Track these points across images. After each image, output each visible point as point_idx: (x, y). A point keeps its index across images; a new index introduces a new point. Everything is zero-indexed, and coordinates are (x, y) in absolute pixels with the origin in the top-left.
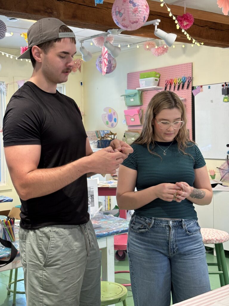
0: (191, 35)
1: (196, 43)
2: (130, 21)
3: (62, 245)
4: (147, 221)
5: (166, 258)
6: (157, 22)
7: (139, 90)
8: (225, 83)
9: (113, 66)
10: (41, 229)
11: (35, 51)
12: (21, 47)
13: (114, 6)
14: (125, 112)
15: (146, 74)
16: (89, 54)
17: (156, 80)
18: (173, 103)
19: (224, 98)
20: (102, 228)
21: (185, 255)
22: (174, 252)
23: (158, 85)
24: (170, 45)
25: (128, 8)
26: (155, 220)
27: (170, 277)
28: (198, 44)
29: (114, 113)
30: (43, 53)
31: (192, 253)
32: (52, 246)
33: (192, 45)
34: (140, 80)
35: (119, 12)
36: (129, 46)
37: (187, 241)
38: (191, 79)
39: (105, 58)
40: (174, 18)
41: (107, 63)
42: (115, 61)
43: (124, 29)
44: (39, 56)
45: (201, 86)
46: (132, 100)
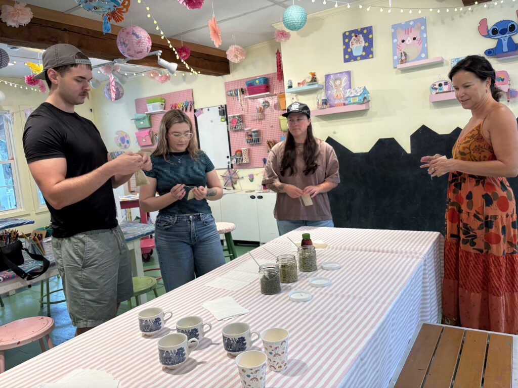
0: (189, 65)
1: (194, 72)
2: (135, 51)
3: (97, 247)
4: (171, 218)
5: (189, 246)
6: (159, 53)
7: (147, 114)
8: (221, 106)
9: (121, 93)
10: (76, 236)
11: (51, 73)
12: (25, 76)
13: (118, 37)
14: (136, 134)
15: (152, 100)
16: (97, 81)
17: (162, 104)
18: (182, 118)
19: (222, 118)
20: (128, 234)
21: (204, 241)
22: (195, 241)
23: (164, 109)
24: (172, 72)
25: (132, 40)
26: (178, 217)
27: (193, 261)
28: (196, 73)
29: (126, 136)
30: (60, 76)
31: (209, 239)
32: (88, 249)
33: (191, 74)
34: (147, 105)
35: (124, 43)
36: (135, 74)
37: (204, 230)
38: (192, 103)
39: (113, 86)
40: (174, 50)
41: (115, 90)
42: (122, 88)
43: (131, 58)
44: (55, 79)
45: (202, 109)
46: (142, 123)
